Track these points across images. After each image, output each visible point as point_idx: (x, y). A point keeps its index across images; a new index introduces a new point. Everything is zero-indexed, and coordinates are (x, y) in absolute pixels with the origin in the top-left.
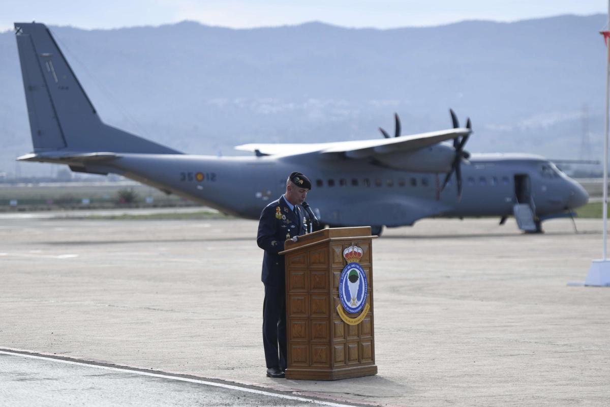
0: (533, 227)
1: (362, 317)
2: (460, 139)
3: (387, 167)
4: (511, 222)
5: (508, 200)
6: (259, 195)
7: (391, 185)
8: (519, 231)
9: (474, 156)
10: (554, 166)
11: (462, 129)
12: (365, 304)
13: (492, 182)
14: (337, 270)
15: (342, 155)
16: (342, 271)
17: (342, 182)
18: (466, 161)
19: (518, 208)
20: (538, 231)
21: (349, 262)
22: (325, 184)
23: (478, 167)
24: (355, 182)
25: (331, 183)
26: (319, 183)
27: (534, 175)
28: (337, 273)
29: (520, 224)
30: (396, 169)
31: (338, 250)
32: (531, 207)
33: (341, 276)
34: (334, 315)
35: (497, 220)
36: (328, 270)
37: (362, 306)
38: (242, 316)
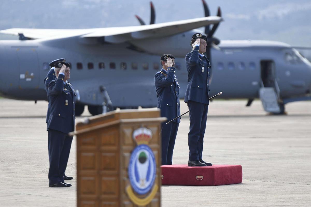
0: (277, 109)
1: (150, 198)
2: (211, 26)
3: (142, 51)
4: (257, 104)
5: (255, 83)
6: (22, 76)
7: (146, 68)
8: (264, 113)
9: (224, 43)
10: (297, 53)
11: (213, 17)
12: (154, 184)
13: (240, 68)
14: (126, 151)
15: (101, 40)
16: (131, 152)
17: (100, 66)
18: (216, 47)
19: (263, 91)
20: (282, 113)
21: (139, 143)
22: (85, 66)
23: (227, 53)
24: (113, 66)
25: (90, 66)
26: (80, 66)
27: (278, 60)
28: (127, 154)
29: (265, 106)
30: (152, 54)
31: (128, 132)
32: (276, 91)
33: (130, 157)
34: (123, 196)
35: (244, 102)
36: (118, 152)
37: (151, 187)
38: (20, 194)
